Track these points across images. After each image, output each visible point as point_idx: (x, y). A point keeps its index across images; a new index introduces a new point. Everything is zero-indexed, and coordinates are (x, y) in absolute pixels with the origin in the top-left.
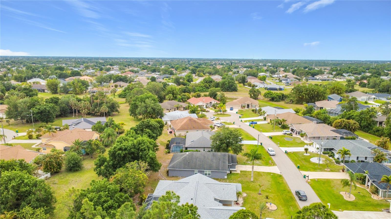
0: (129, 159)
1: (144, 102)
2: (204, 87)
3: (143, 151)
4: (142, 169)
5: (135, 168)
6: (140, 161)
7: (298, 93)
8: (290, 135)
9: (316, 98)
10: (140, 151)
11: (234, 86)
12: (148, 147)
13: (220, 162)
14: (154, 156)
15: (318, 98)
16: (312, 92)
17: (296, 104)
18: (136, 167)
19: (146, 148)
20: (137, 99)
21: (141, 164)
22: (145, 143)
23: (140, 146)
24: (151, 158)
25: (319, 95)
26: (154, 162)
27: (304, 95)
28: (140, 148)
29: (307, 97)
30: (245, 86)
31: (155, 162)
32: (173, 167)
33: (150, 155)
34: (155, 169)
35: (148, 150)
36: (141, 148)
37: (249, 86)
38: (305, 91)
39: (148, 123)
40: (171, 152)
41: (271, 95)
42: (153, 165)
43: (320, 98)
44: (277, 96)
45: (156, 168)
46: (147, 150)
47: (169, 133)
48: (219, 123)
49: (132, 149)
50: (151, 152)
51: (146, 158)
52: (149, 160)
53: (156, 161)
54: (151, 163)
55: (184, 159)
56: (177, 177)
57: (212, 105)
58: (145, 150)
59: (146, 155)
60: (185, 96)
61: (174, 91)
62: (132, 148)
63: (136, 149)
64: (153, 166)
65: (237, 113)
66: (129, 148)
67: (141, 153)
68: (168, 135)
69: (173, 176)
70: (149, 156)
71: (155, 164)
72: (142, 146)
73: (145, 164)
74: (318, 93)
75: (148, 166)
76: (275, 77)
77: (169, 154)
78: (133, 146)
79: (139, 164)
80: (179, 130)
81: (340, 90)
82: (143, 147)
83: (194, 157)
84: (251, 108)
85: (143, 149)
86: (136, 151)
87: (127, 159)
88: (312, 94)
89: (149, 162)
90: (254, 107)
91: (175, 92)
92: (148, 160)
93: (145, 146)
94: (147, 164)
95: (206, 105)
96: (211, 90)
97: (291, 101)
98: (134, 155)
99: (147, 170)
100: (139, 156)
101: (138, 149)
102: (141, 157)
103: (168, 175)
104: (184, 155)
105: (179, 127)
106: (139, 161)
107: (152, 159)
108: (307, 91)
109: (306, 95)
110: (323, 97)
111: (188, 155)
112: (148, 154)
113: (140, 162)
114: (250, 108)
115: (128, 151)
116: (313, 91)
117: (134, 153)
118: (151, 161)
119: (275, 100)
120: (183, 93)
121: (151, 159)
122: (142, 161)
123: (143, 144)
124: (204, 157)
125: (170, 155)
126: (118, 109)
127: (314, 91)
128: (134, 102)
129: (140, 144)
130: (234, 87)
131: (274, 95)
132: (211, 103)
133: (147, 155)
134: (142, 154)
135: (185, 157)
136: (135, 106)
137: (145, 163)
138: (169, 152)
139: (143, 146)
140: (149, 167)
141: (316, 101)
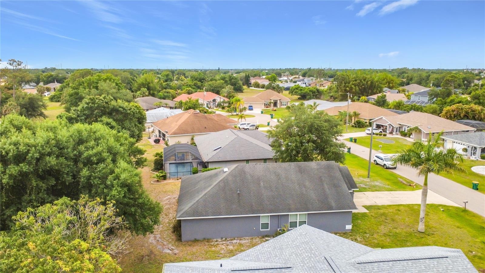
0: (41, 195)
1: (97, 88)
2: (194, 87)
3: (92, 163)
4: (92, 232)
5: (57, 229)
6: (84, 198)
7: (344, 84)
8: (381, 135)
9: (370, 91)
10: (81, 165)
11: (238, 84)
12: (110, 150)
13: (326, 186)
14: (137, 178)
15: (372, 91)
16: (364, 82)
17: (340, 101)
18: (64, 226)
19: (105, 155)
20: (81, 85)
21: (87, 211)
22: (99, 139)
23: (82, 148)
24: (127, 186)
25: (373, 86)
26: (135, 199)
27: (353, 86)
28: (80, 154)
29: (357, 88)
30: (250, 88)
31: (140, 201)
32: (195, 212)
33: (123, 176)
34: (142, 224)
35: (114, 161)
36: (85, 154)
37: (256, 87)
38: (353, 81)
39: (107, 103)
40: (168, 175)
41: (302, 90)
42: (133, 209)
43: (375, 91)
44: (310, 91)
45: (143, 221)
46: (109, 160)
47: (153, 143)
48: (245, 124)
49: (48, 158)
50: (122, 164)
51: (107, 187)
52: (119, 192)
53: (144, 196)
54: (127, 204)
55: (222, 185)
56: (209, 240)
57: (217, 103)
58: (101, 160)
59: (104, 178)
60: (169, 94)
61: (149, 83)
62: (49, 154)
63: (66, 158)
64: (133, 215)
65: (262, 112)
66: (34, 154)
67: (85, 172)
68: (152, 146)
69: (196, 241)
70: (117, 177)
71: (141, 206)
72: (87, 149)
73: (102, 207)
74: (372, 83)
75: (117, 215)
76: (283, 79)
77: (165, 182)
78: (54, 149)
79: (77, 212)
80: (175, 133)
81: (392, 82)
82: (95, 151)
83: (249, 177)
84: (280, 106)
85: (94, 159)
86: (68, 166)
87: (30, 195)
88: (363, 85)
89: (117, 201)
90: (285, 105)
91: (151, 85)
92: (114, 192)
93: (99, 149)
94: (111, 210)
95: (207, 104)
96: (210, 85)
97: (331, 98)
98: (57, 179)
99: (111, 232)
100: (78, 182)
101: (76, 160)
102: (89, 187)
103: (179, 238)
104: (216, 175)
105: (176, 128)
106: (77, 199)
107: (129, 190)
108: (356, 81)
109: (355, 86)
110: (379, 89)
111: (231, 174)
112: (112, 172)
113: (81, 201)
114: (278, 107)
115: (30, 163)
116: (364, 80)
117: (58, 172)
118: (124, 197)
119: (308, 97)
120: (164, 90)
121: (126, 189)
122: (92, 197)
123: (92, 143)
124: (278, 176)
125: (167, 184)
126: (43, 111)
127: (366, 81)
128: (76, 90)
129: (81, 142)
130: (238, 86)
131: (305, 90)
132: (214, 100)
133: (110, 177)
134: (90, 176)
135: (225, 181)
136: (77, 99)
137: (104, 204)
138: (164, 178)
139: (93, 148)
140: (119, 219)
141: (369, 95)
